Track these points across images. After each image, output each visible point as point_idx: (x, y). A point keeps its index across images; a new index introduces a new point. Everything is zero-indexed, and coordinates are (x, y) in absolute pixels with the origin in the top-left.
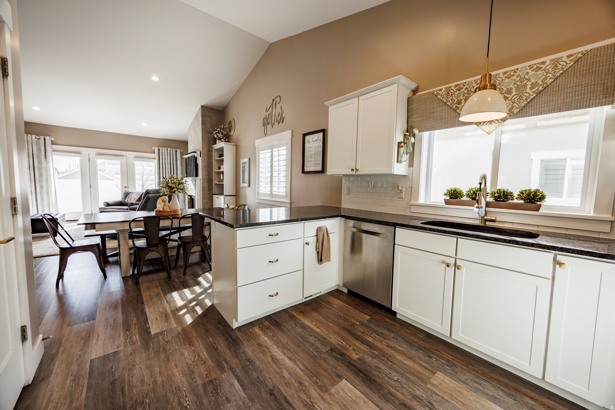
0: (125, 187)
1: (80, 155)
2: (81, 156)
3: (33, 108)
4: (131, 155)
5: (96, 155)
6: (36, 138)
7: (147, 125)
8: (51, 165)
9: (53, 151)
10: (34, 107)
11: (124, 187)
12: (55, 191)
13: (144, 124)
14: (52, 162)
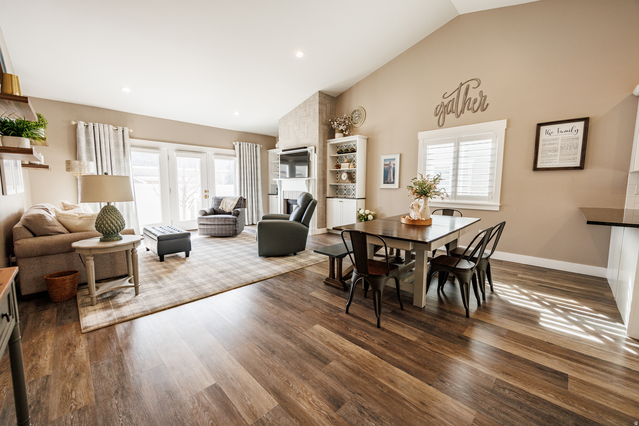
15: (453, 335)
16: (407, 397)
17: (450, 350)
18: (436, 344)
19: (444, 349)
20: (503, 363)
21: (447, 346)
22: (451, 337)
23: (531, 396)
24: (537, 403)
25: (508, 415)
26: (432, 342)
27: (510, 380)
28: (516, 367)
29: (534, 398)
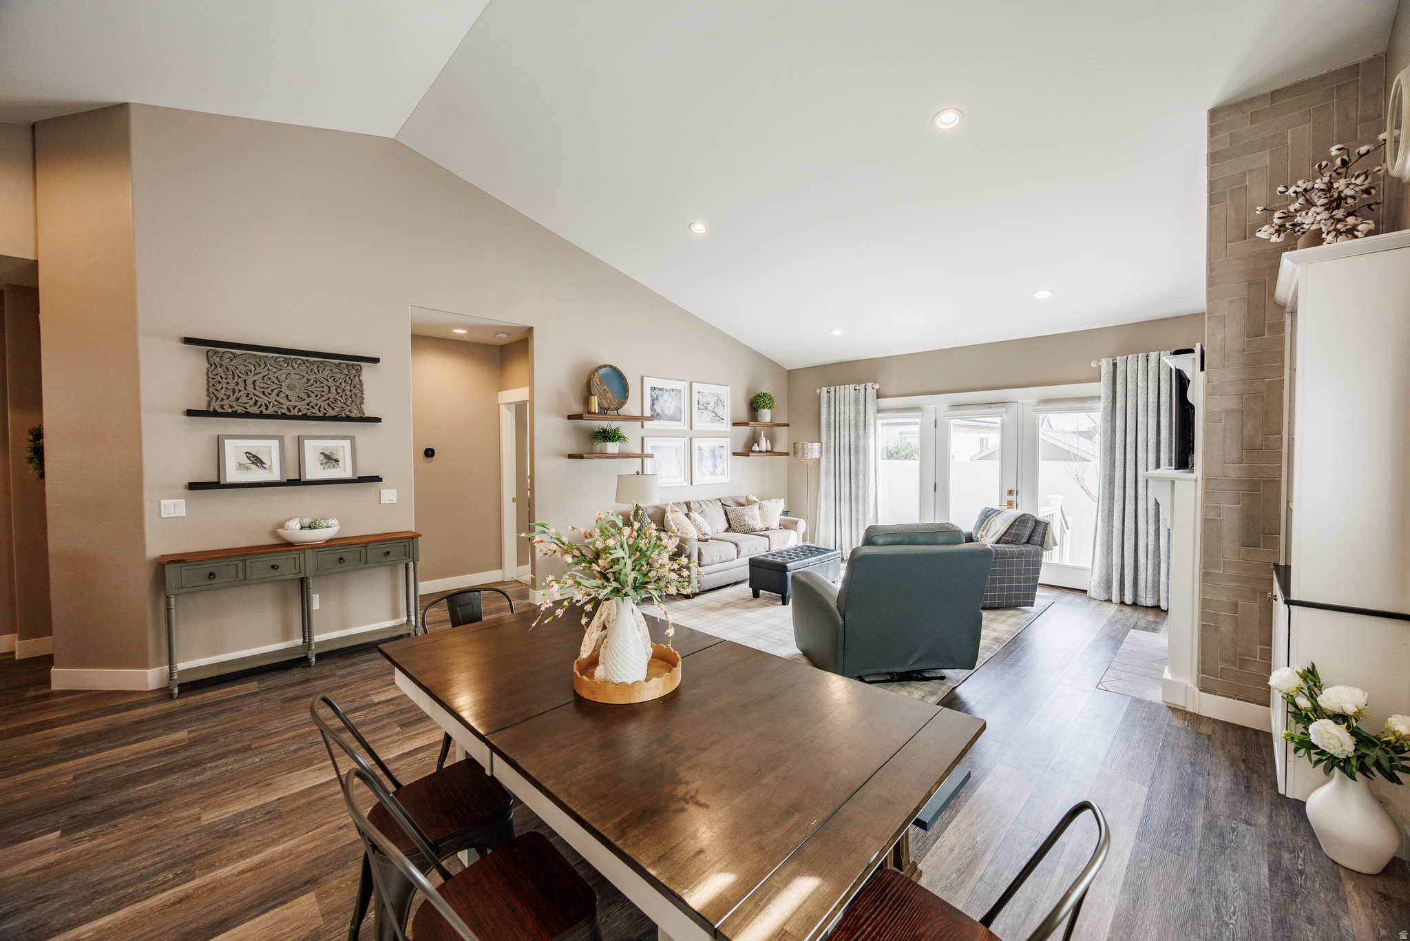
0: (1011, 492)
1: (920, 414)
2: (923, 415)
3: (833, 332)
4: (1027, 397)
5: (949, 410)
6: (855, 390)
7: (1050, 294)
8: (871, 441)
9: (879, 411)
10: (835, 331)
11: (1006, 493)
12: (876, 495)
13: (1043, 294)
14: (873, 436)
15: (327, 874)
16: (290, 775)
17: (302, 848)
18: (333, 835)
19: (312, 841)
20: (194, 913)
21: (313, 848)
22: (326, 866)
23: (128, 903)
24: (113, 903)
25: (158, 854)
26: (341, 832)
27: (171, 897)
28: (166, 928)
29: (122, 903)
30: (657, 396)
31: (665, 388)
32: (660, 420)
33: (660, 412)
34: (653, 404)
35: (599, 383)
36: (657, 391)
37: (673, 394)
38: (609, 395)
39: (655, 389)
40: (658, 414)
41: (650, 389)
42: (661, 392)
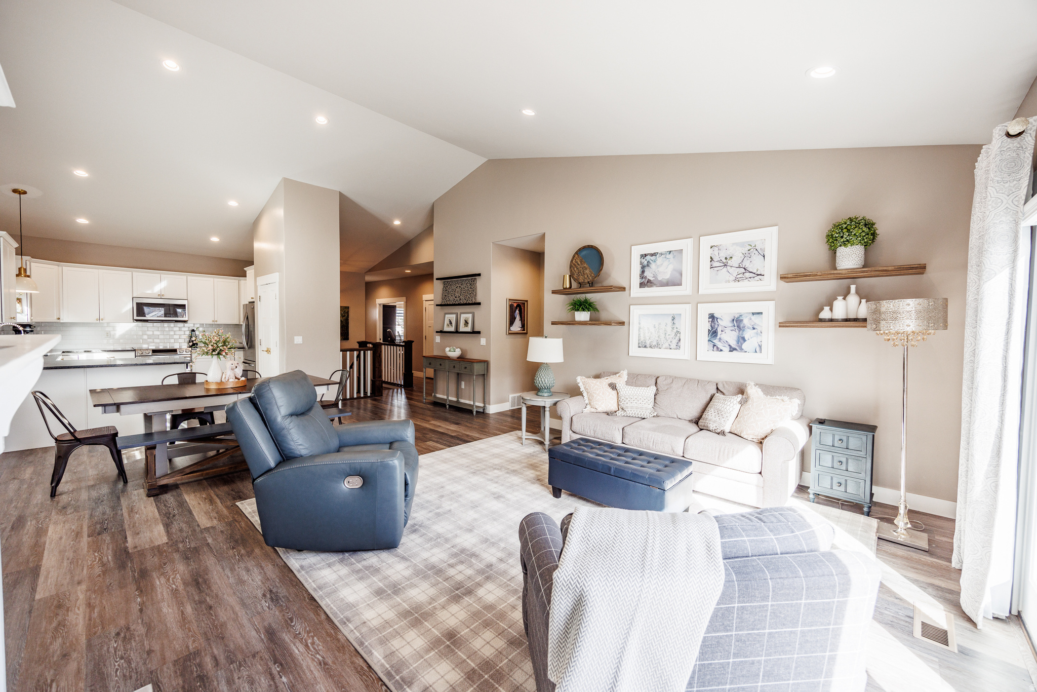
30: (648, 262)
31: (659, 251)
32: (651, 286)
33: (651, 279)
34: (643, 272)
35: (579, 263)
36: (648, 258)
37: (671, 256)
38: (587, 271)
39: (646, 255)
40: (649, 281)
41: (640, 257)
42: (653, 258)
